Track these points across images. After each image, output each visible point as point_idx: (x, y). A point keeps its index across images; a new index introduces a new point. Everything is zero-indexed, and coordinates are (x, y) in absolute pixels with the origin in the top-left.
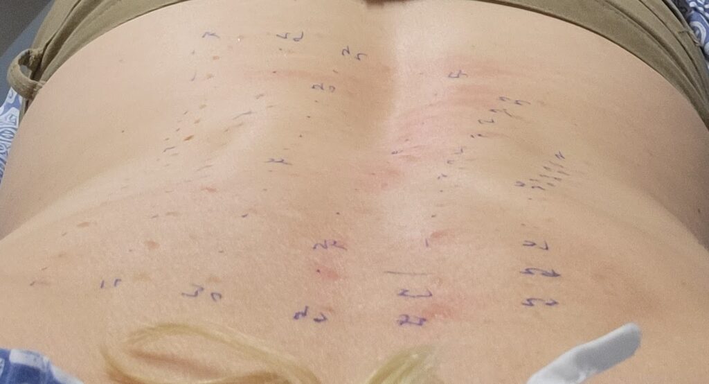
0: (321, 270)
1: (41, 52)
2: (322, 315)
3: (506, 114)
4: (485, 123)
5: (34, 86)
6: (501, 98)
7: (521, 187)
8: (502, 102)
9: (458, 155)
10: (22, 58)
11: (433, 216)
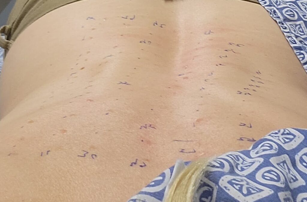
0: (144, 140)
1: (11, 27)
2: (144, 163)
3: (232, 52)
4: (222, 57)
5: (8, 43)
6: (230, 43)
7: (240, 94)
8: (231, 45)
9: (210, 76)
10: (2, 29)
11: (197, 111)
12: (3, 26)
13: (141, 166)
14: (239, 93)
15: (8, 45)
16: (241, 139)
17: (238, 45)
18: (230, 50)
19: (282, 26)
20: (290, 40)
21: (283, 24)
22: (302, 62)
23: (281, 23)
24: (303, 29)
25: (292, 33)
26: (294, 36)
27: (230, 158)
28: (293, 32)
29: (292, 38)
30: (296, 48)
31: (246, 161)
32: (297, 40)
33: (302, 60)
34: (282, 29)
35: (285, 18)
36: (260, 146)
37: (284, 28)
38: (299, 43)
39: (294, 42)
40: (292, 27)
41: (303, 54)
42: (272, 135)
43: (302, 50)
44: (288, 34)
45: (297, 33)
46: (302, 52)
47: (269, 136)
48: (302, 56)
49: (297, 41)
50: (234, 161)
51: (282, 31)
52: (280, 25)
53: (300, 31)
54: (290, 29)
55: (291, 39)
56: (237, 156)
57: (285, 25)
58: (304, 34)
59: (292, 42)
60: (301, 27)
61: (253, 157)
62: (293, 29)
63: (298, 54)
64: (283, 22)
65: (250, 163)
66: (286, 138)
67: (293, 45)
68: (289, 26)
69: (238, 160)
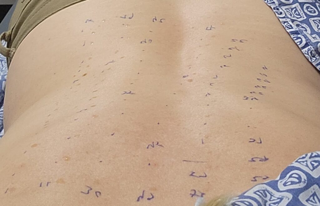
0: (151, 163)
1: (11, 33)
2: (152, 195)
3: (236, 50)
4: (227, 57)
5: (9, 51)
6: (233, 40)
7: (246, 100)
8: (234, 42)
9: (215, 79)
10: (2, 37)
11: (205, 124)
12: (3, 33)
13: (149, 199)
14: (245, 98)
15: (10, 53)
16: (253, 160)
17: (241, 41)
18: (234, 48)
19: (277, 12)
20: (286, 26)
21: (278, 9)
22: (300, 46)
23: (276, 9)
24: (299, 11)
25: (288, 18)
26: (290, 21)
27: (258, 197)
28: (290, 16)
29: (289, 23)
30: (292, 33)
31: (274, 196)
32: (294, 24)
33: (300, 44)
34: (277, 15)
35: (280, 3)
36: (288, 176)
37: (279, 13)
38: (296, 27)
39: (290, 27)
40: (288, 11)
41: (300, 38)
42: (299, 161)
43: (299, 34)
44: (284, 20)
45: (294, 17)
46: (299, 36)
47: (297, 163)
48: (300, 40)
49: (293, 26)
50: (263, 198)
51: (277, 17)
52: (274, 11)
53: (296, 14)
54: (286, 14)
55: (287, 24)
56: (264, 191)
57: (281, 10)
58: (301, 17)
59: (288, 27)
60: (296, 10)
61: (281, 190)
62: (290, 13)
63: (295, 38)
64: (278, 7)
65: (278, 198)
66: (315, 161)
67: (289, 31)
68: (285, 11)
69: (266, 196)
